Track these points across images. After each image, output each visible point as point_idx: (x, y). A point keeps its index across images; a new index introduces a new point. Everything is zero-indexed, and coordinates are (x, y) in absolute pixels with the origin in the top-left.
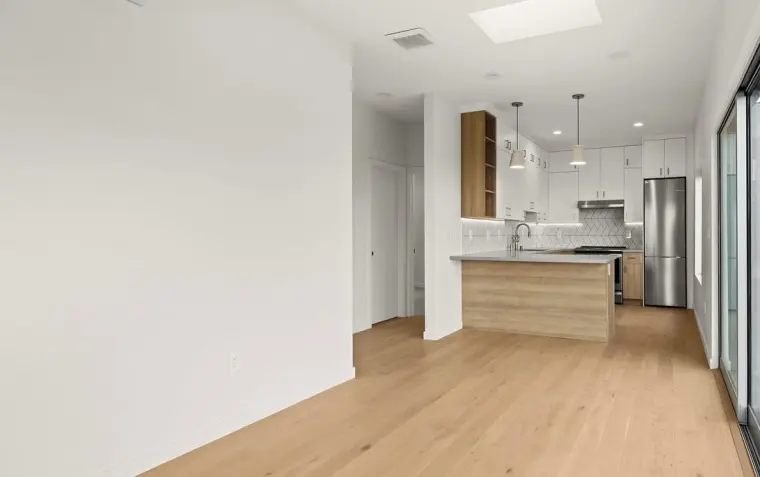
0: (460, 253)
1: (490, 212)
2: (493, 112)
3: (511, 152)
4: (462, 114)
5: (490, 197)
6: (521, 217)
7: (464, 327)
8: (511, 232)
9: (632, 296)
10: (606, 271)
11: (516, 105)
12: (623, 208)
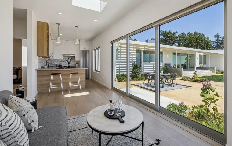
0: (37, 68)
4: (38, 22)
7: (38, 93)
11: (58, 24)
12: (75, 56)
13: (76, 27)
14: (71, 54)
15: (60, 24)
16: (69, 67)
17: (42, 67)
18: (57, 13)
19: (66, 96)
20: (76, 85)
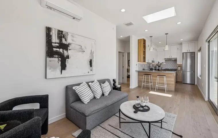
0: (137, 70)
1: (144, 61)
2: (145, 39)
3: (149, 47)
4: (138, 40)
5: (144, 58)
6: (151, 62)
7: (138, 86)
8: (148, 65)
9: (179, 81)
10: (174, 75)
11: (151, 37)
12: (177, 60)
13: (166, 34)
14: (172, 57)
15: (152, 37)
16: (158, 70)
17: (144, 69)
18: (144, 31)
19: (151, 92)
20: (162, 86)
